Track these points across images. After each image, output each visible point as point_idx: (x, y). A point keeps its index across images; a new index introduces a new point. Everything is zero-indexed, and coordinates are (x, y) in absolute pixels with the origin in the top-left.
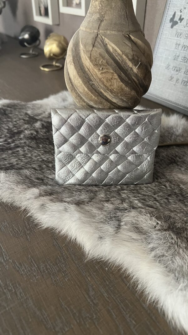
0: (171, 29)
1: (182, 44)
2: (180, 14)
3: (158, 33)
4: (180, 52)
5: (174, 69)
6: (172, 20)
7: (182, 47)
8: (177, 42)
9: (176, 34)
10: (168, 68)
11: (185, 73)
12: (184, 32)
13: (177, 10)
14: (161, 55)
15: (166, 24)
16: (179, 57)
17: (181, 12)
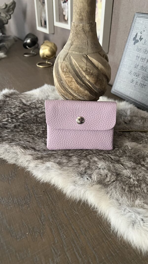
0: (134, 45)
1: (141, 57)
2: (141, 35)
3: (125, 47)
4: (139, 62)
5: (135, 75)
6: (134, 39)
7: (141, 59)
8: (137, 55)
9: (137, 50)
10: (131, 73)
11: (142, 78)
12: (143, 48)
13: (139, 31)
14: (125, 64)
15: (131, 41)
16: (139, 66)
17: (141, 33)
